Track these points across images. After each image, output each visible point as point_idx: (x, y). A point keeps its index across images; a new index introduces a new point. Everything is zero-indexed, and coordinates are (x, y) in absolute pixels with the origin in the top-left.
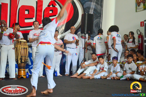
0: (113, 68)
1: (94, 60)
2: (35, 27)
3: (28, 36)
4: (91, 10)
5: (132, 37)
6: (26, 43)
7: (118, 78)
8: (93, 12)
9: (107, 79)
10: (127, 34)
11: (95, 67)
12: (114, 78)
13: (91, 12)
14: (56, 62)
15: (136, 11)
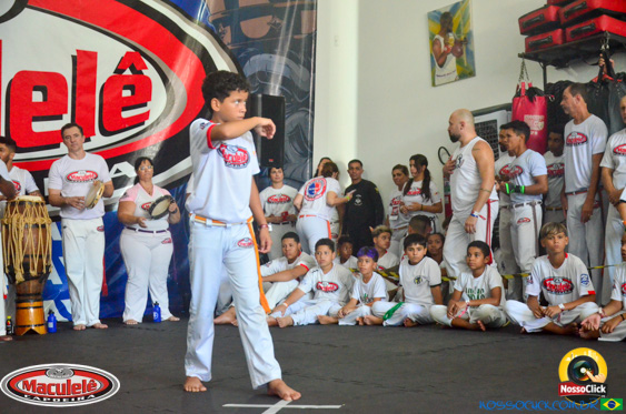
0: (361, 285)
1: (290, 257)
2: (70, 150)
3: (46, 180)
4: (272, 84)
5: (421, 176)
6: (40, 207)
7: (374, 318)
8: (281, 89)
9: (340, 323)
10: (402, 164)
11: (297, 282)
12: (362, 318)
13: (275, 90)
14: (151, 272)
15: (434, 85)
